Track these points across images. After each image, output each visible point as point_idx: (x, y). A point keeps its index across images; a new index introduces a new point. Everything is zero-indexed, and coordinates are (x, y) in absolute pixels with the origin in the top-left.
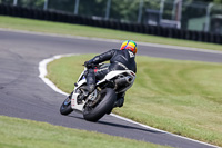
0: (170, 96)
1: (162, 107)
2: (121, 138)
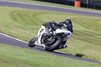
2: (7, 45)
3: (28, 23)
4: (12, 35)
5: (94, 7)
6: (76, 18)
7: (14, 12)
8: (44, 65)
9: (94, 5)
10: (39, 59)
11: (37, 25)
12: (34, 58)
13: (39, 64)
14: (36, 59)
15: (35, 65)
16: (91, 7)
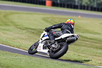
5: (66, 6)
6: (48, 18)
8: (15, 66)
9: (66, 4)
10: (10, 60)
11: (9, 25)
12: (5, 59)
13: (10, 65)
14: (7, 61)
15: (6, 67)
16: (63, 6)
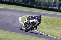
0: (55, 27)
1: (53, 30)
3: (54, 26)
4: (45, 32)
7: (46, 19)
